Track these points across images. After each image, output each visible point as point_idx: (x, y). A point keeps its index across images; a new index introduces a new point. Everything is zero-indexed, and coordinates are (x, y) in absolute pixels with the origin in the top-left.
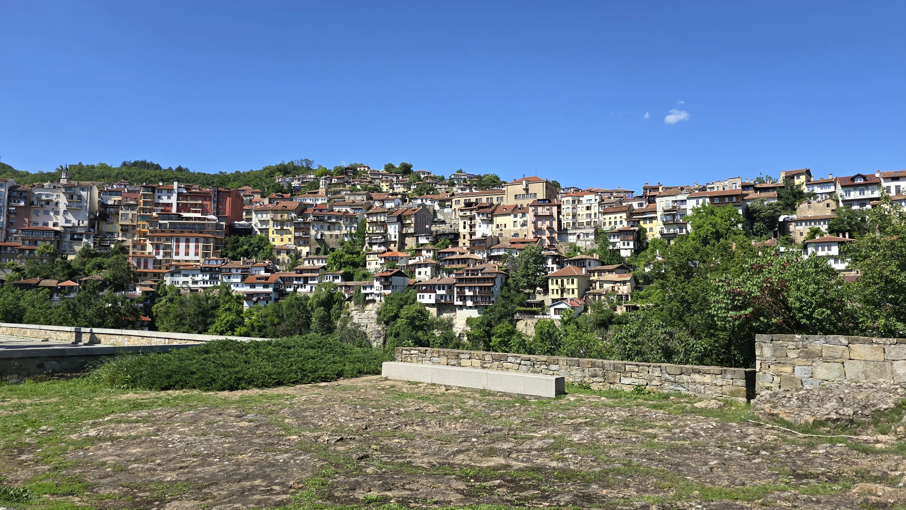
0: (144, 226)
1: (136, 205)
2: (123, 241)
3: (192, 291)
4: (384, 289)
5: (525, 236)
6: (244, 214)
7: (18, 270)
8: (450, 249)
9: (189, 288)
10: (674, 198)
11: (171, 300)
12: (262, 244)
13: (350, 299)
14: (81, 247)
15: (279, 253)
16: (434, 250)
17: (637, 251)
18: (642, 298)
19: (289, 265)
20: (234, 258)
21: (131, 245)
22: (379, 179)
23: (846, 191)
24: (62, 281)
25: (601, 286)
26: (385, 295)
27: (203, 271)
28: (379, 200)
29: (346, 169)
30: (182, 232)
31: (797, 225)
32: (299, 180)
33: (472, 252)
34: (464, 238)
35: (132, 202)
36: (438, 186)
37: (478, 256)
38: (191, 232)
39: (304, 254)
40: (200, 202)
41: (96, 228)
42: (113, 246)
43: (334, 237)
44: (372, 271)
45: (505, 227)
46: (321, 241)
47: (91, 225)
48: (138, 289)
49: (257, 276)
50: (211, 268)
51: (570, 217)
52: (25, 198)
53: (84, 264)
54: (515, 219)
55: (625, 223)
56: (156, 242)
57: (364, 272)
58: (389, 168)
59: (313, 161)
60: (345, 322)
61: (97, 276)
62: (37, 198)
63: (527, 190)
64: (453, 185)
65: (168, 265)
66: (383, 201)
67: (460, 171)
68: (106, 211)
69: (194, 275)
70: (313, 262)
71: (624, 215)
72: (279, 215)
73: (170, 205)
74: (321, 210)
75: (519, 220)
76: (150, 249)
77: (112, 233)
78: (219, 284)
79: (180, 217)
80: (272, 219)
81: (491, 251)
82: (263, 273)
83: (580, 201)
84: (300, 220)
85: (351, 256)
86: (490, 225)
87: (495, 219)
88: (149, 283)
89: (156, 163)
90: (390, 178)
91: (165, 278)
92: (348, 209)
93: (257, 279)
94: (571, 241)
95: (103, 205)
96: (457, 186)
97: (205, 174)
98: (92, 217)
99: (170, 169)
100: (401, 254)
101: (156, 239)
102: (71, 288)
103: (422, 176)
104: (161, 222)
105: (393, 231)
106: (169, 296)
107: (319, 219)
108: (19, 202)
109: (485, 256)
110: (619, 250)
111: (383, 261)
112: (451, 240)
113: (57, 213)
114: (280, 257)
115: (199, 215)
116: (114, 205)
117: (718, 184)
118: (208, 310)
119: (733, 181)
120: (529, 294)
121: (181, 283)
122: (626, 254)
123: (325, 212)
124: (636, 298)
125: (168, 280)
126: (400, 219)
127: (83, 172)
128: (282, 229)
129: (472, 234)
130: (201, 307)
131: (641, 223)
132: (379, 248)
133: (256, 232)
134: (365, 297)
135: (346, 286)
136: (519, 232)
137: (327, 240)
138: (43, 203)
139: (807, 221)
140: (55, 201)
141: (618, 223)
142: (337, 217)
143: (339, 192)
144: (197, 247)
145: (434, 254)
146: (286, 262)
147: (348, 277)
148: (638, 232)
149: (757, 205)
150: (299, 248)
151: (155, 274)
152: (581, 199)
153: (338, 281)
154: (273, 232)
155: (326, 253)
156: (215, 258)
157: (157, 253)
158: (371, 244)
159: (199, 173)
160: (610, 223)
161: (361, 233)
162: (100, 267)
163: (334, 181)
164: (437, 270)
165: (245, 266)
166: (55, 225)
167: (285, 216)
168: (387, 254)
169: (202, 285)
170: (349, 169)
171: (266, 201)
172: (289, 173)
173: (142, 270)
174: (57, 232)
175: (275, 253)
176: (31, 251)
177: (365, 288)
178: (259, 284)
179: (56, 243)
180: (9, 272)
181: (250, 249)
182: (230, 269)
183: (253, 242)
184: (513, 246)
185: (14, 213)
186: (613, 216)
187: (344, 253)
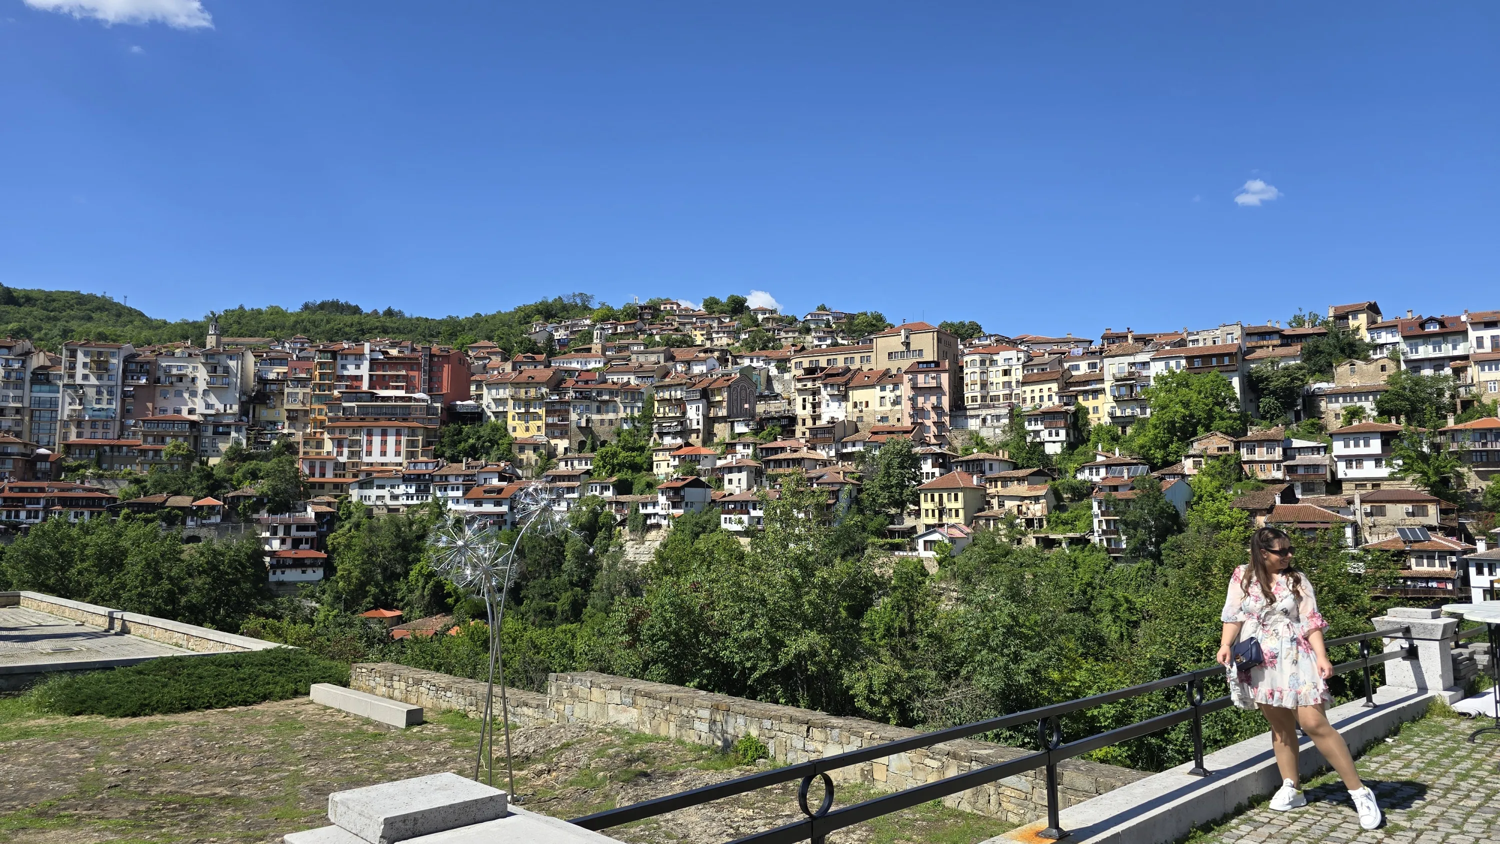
0: (320, 411)
1: (310, 379)
2: (290, 435)
3: (390, 510)
4: (674, 508)
5: (899, 420)
6: (473, 388)
7: (137, 481)
8: (779, 443)
9: (386, 506)
10: (1131, 359)
11: (357, 526)
12: (497, 437)
13: (623, 523)
14: (228, 445)
15: (522, 449)
16: (755, 444)
17: (1071, 446)
18: (1065, 523)
19: (536, 469)
20: (455, 459)
21: (301, 440)
22: (692, 323)
23: (1410, 346)
24: (199, 498)
25: (1001, 505)
26: (674, 517)
27: (407, 479)
28: (682, 362)
29: (642, 308)
30: (376, 420)
31: (1331, 402)
32: (567, 328)
33: (814, 448)
34: (804, 424)
35: (304, 375)
36: (783, 334)
37: (822, 454)
38: (390, 420)
39: (561, 450)
40: (404, 373)
41: (251, 416)
42: (275, 442)
43: (607, 424)
44: (662, 477)
45: (867, 406)
46: (587, 430)
47: (244, 411)
48: (309, 509)
49: (487, 486)
50: (419, 475)
51: (978, 387)
52: (148, 373)
53: (231, 471)
54: (883, 394)
55: (1056, 399)
56: (337, 435)
57: (649, 479)
58: (711, 304)
59: (592, 297)
60: (615, 558)
61: (249, 489)
62: (165, 371)
63: (907, 344)
64: (808, 331)
65: (355, 470)
66: (688, 363)
67: (823, 308)
68: (265, 389)
69: (393, 487)
70: (572, 464)
71: (1055, 387)
72: (523, 391)
73: (359, 378)
74: (586, 382)
75: (889, 395)
76: (328, 446)
77: (275, 423)
78: (430, 500)
79: (374, 397)
80: (512, 397)
81: (845, 445)
82: (495, 482)
83: (993, 362)
84: (555, 398)
85: (628, 454)
86: (843, 404)
87: (850, 393)
88: (326, 499)
89: (353, 304)
90: (707, 323)
91: (351, 492)
92: (632, 378)
93: (485, 492)
94: (973, 428)
95: (262, 381)
96: (813, 334)
97: (427, 320)
98: (244, 398)
99: (375, 312)
100: (705, 451)
101: (337, 431)
102: (212, 508)
103: (760, 317)
104: (345, 404)
105: (694, 414)
106: (354, 519)
107: (583, 396)
108: (139, 379)
109: (833, 453)
110: (1042, 443)
111: (677, 462)
112: (782, 426)
113: (194, 394)
114: (523, 456)
115: (401, 393)
116: (277, 380)
117: (1204, 335)
118: (411, 541)
119: (1228, 329)
120: (893, 516)
121: (373, 498)
122: (1053, 449)
123: (591, 385)
124: (1055, 524)
125: (355, 495)
126: (705, 395)
127: (244, 321)
128: (527, 412)
129: (815, 418)
130: (400, 537)
131: (1080, 398)
132: (674, 441)
133: (489, 417)
134: (645, 520)
135: (617, 503)
136: (889, 414)
137: (596, 428)
138: (174, 379)
139: (1348, 394)
140: (191, 376)
141: (1046, 398)
142: (611, 393)
143: (627, 347)
144: (398, 443)
145: (755, 450)
146: (533, 463)
147: (623, 488)
148: (1075, 414)
149: (1267, 369)
150: (553, 442)
151: (336, 486)
152: (995, 357)
153: (609, 494)
154: (514, 417)
155: (593, 450)
156: (425, 459)
157: (340, 454)
158: (661, 435)
159: (418, 319)
160: (1033, 398)
161: (647, 417)
162: (254, 475)
163: (621, 329)
164: (757, 475)
165: (469, 472)
166: (191, 412)
167: (532, 393)
168: (685, 451)
169: (405, 502)
170: (646, 308)
171: (508, 367)
172: (554, 316)
173: (317, 479)
174: (193, 424)
175: (515, 450)
176: (157, 452)
177: (645, 505)
178: (488, 500)
179: (192, 440)
180: (124, 485)
181: (479, 445)
182: (446, 476)
183: (482, 433)
184: (875, 438)
185: (133, 396)
186: (1037, 388)
187: (619, 450)
